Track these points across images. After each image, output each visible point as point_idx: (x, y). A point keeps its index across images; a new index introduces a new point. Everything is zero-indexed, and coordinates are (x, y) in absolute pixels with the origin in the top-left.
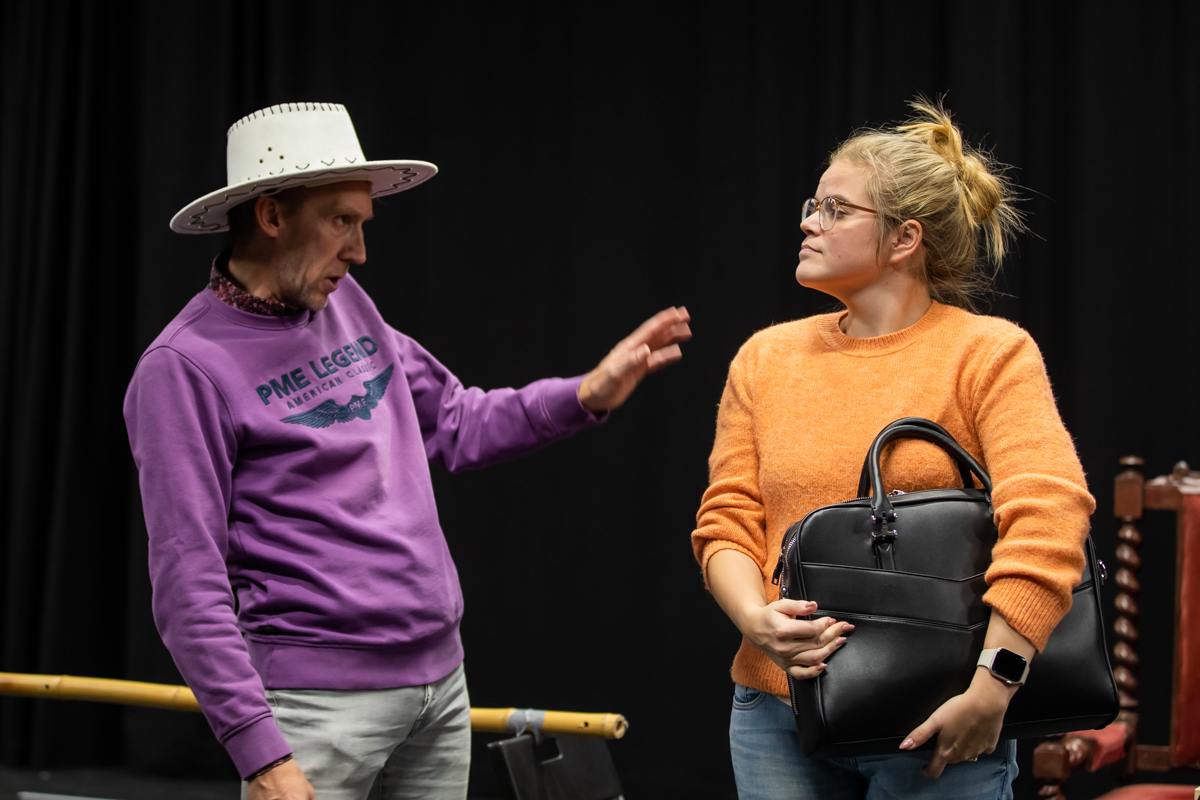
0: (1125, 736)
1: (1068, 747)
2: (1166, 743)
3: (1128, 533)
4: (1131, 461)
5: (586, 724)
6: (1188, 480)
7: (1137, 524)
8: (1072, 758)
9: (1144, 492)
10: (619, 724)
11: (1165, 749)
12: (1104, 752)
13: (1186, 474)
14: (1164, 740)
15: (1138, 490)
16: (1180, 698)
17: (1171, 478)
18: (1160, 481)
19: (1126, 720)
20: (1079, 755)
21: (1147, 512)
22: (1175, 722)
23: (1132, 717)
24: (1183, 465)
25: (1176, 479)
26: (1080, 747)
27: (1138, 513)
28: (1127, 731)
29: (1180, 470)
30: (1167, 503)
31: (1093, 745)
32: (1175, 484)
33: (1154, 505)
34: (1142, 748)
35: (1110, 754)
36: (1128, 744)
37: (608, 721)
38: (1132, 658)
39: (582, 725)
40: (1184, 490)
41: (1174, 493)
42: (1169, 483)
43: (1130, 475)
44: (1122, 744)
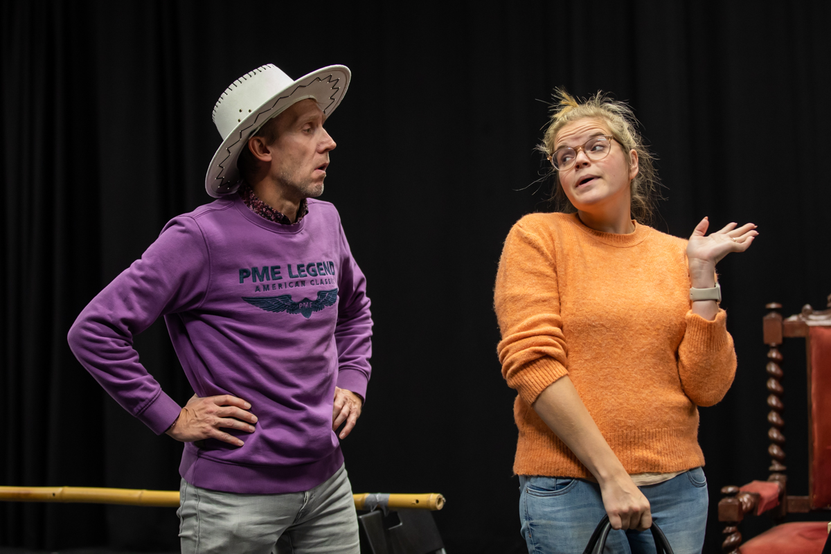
0: (779, 491)
1: (741, 500)
2: (807, 494)
3: (774, 354)
4: (773, 306)
5: (417, 501)
6: (812, 317)
7: (779, 348)
8: (744, 507)
9: (783, 326)
10: (439, 500)
11: (806, 498)
12: (765, 502)
13: (811, 313)
14: (805, 492)
15: (779, 325)
16: (814, 463)
17: (801, 316)
18: (793, 318)
19: (779, 480)
20: (749, 505)
21: (785, 340)
22: (811, 479)
23: (783, 477)
24: (808, 307)
25: (804, 316)
26: (749, 499)
27: (780, 341)
28: (780, 487)
29: (806, 310)
30: (799, 333)
31: (757, 497)
32: (804, 320)
33: (790, 335)
34: (790, 498)
35: (770, 503)
36: (781, 496)
37: (432, 499)
38: (781, 438)
39: (415, 502)
40: (810, 323)
41: (803, 326)
42: (799, 319)
43: (773, 315)
44: (777, 496)
